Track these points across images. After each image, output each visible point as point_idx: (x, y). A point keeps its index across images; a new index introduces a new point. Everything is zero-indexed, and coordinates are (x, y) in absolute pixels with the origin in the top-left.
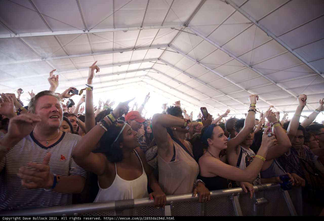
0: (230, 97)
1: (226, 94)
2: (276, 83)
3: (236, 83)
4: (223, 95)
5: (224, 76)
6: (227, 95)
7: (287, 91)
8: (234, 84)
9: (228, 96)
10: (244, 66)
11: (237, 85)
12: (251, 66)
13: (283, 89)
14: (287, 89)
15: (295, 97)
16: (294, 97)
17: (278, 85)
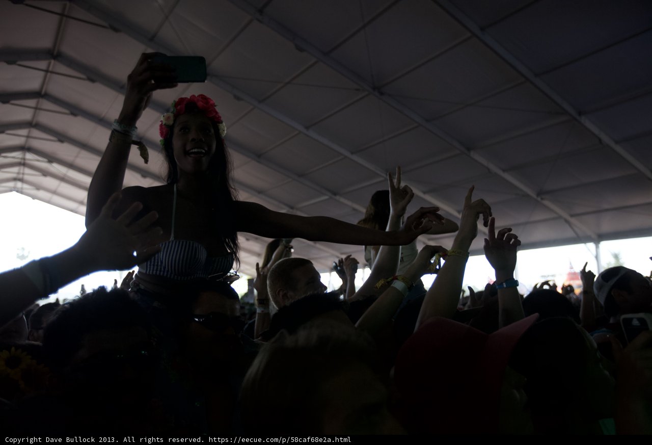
0: (349, 203)
1: (335, 194)
2: (469, 149)
3: (352, 153)
4: (326, 197)
5: (307, 128)
6: (337, 197)
7: (508, 177)
8: (346, 157)
9: (342, 200)
10: (357, 90)
11: (355, 158)
12: (379, 89)
13: (494, 168)
14: (504, 171)
15: (533, 195)
16: (528, 196)
17: (475, 156)
